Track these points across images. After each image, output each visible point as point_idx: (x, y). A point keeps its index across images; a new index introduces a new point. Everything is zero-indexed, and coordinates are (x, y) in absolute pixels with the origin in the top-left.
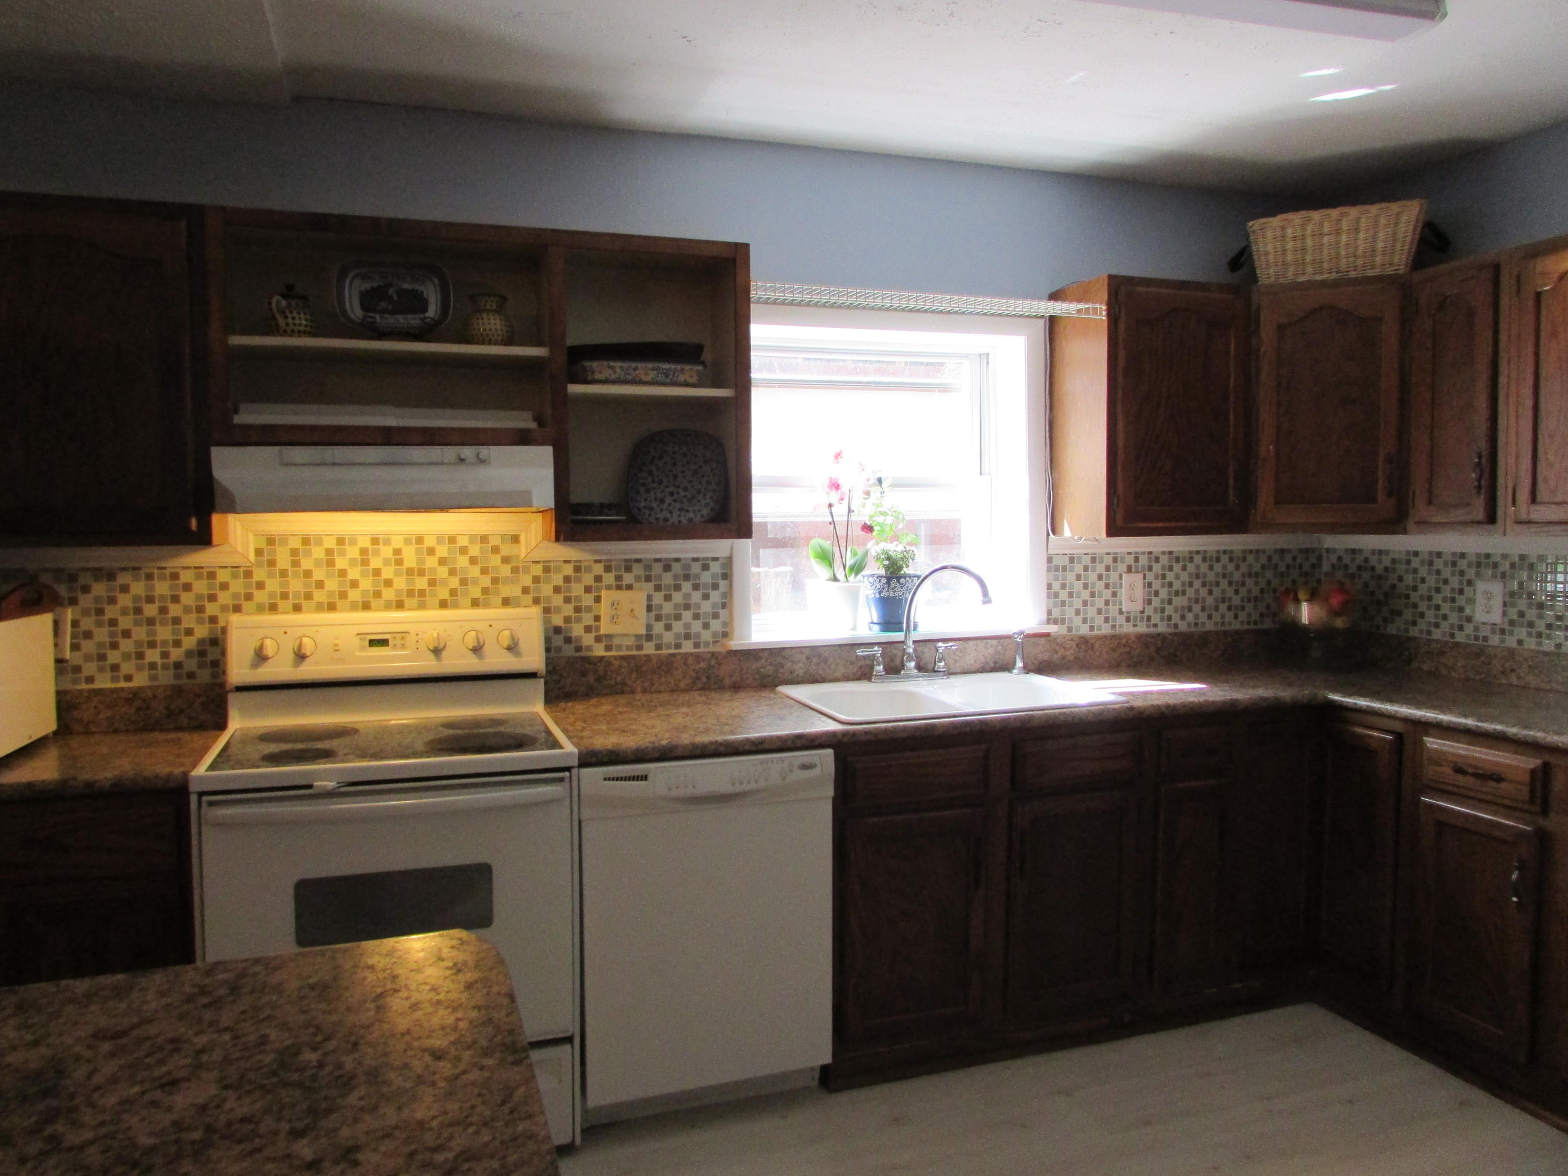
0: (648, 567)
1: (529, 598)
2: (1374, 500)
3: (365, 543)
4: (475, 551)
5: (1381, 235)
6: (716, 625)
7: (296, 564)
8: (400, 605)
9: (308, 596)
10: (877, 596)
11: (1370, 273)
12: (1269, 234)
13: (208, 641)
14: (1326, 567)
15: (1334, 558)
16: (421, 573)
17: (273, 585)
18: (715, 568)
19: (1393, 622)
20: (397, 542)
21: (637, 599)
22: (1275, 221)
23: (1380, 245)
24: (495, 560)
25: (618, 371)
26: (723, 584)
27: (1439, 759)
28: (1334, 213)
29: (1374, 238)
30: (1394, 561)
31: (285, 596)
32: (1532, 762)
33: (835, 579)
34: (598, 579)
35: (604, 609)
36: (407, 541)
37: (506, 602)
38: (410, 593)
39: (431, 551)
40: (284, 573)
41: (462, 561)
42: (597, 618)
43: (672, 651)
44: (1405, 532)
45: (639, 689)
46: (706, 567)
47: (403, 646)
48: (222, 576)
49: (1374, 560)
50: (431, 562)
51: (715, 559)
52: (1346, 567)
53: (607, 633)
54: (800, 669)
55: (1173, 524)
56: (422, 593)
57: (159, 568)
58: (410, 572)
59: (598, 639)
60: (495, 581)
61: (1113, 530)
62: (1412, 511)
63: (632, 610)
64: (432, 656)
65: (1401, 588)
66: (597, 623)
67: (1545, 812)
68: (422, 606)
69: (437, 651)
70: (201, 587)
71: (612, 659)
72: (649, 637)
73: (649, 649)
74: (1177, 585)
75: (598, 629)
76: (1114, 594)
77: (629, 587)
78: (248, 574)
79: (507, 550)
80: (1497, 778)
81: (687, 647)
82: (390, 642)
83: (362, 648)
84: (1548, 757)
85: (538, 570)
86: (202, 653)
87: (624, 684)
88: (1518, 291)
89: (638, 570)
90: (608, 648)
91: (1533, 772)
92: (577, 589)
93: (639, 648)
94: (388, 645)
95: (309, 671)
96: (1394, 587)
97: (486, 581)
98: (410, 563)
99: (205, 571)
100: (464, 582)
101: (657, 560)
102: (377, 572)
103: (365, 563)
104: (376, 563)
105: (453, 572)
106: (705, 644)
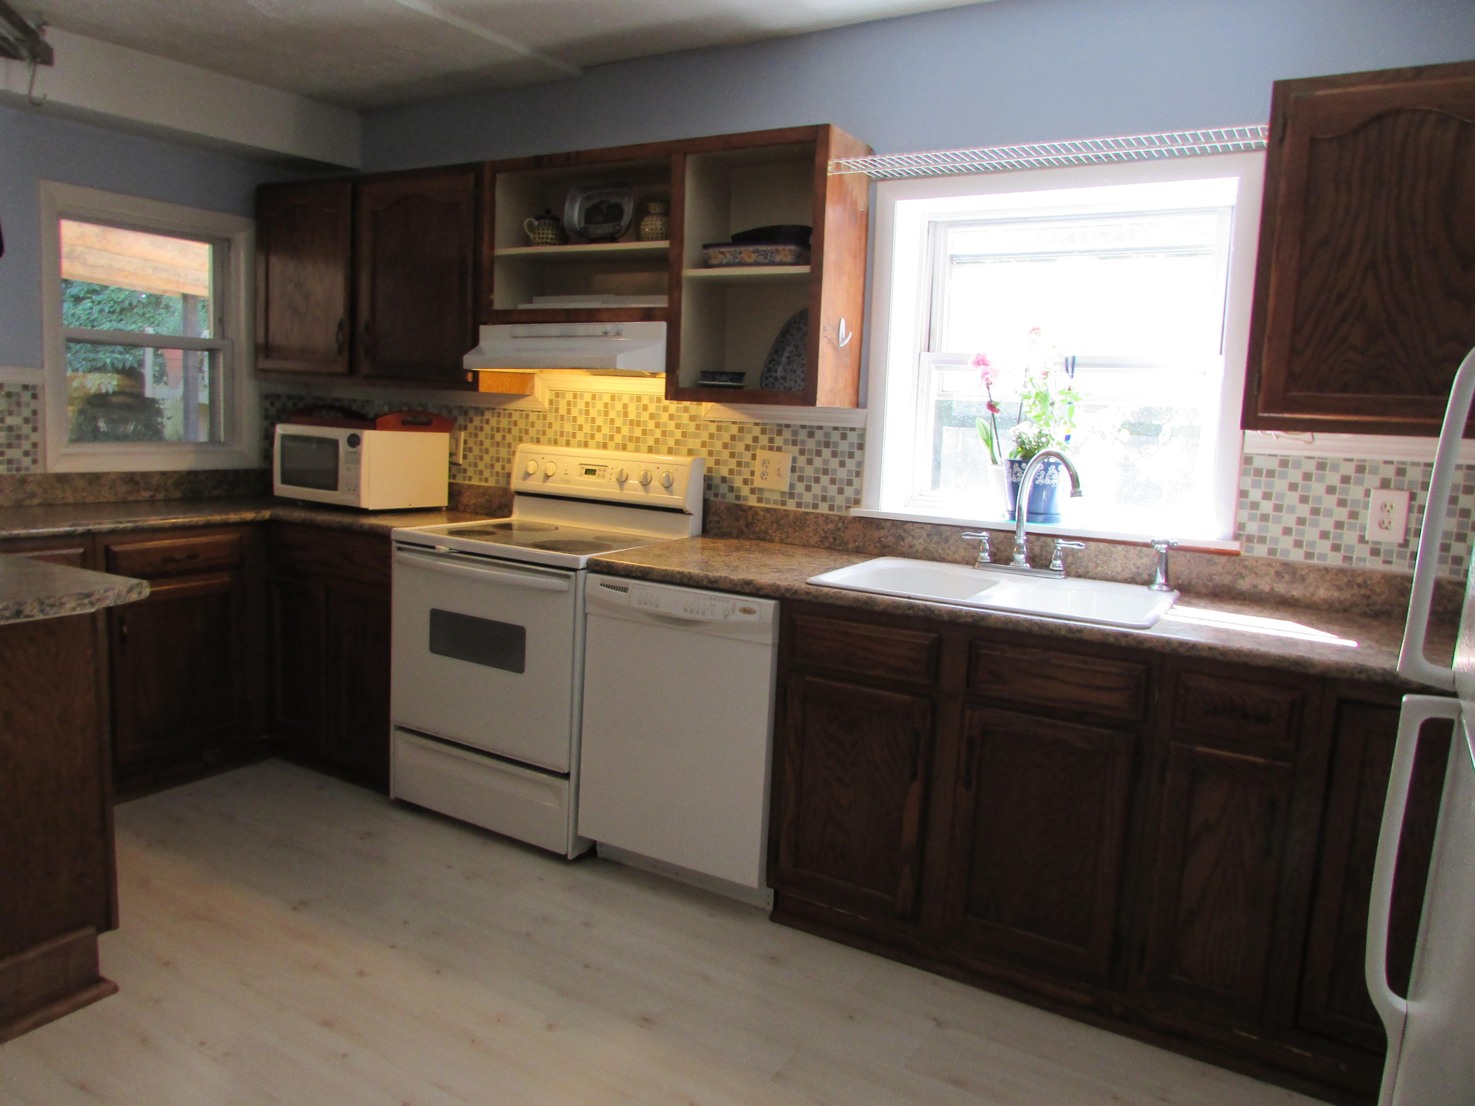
0: (795, 433)
1: (706, 451)
3: (607, 399)
6: (849, 492)
7: (569, 412)
8: (624, 448)
16: (638, 424)
17: (557, 426)
18: (852, 437)
20: (626, 400)
21: (782, 461)
24: (686, 418)
25: (728, 255)
26: (857, 453)
31: (562, 434)
33: (995, 462)
34: (756, 439)
35: (758, 466)
36: (631, 398)
37: (690, 452)
38: (631, 439)
39: (645, 408)
40: (562, 418)
42: (752, 473)
43: (810, 510)
45: (777, 539)
46: (844, 436)
47: (603, 476)
48: (533, 417)
51: (852, 429)
53: (759, 486)
54: (919, 545)
56: (638, 439)
58: (632, 422)
59: (753, 491)
60: (684, 435)
63: (779, 469)
64: (618, 486)
66: (752, 478)
68: (637, 450)
69: (621, 483)
70: (522, 424)
71: (758, 510)
72: (791, 495)
73: (791, 506)
75: (752, 481)
76: (1353, 515)
77: (779, 449)
78: (545, 417)
81: (823, 509)
82: (597, 472)
83: (581, 475)
85: (713, 428)
87: (766, 533)
89: (787, 434)
90: (760, 500)
92: (740, 447)
93: (784, 503)
94: (594, 474)
97: (678, 434)
98: (632, 416)
99: (524, 413)
100: (664, 433)
101: (803, 427)
102: (612, 421)
103: (606, 414)
104: (612, 414)
105: (657, 425)
106: (840, 508)
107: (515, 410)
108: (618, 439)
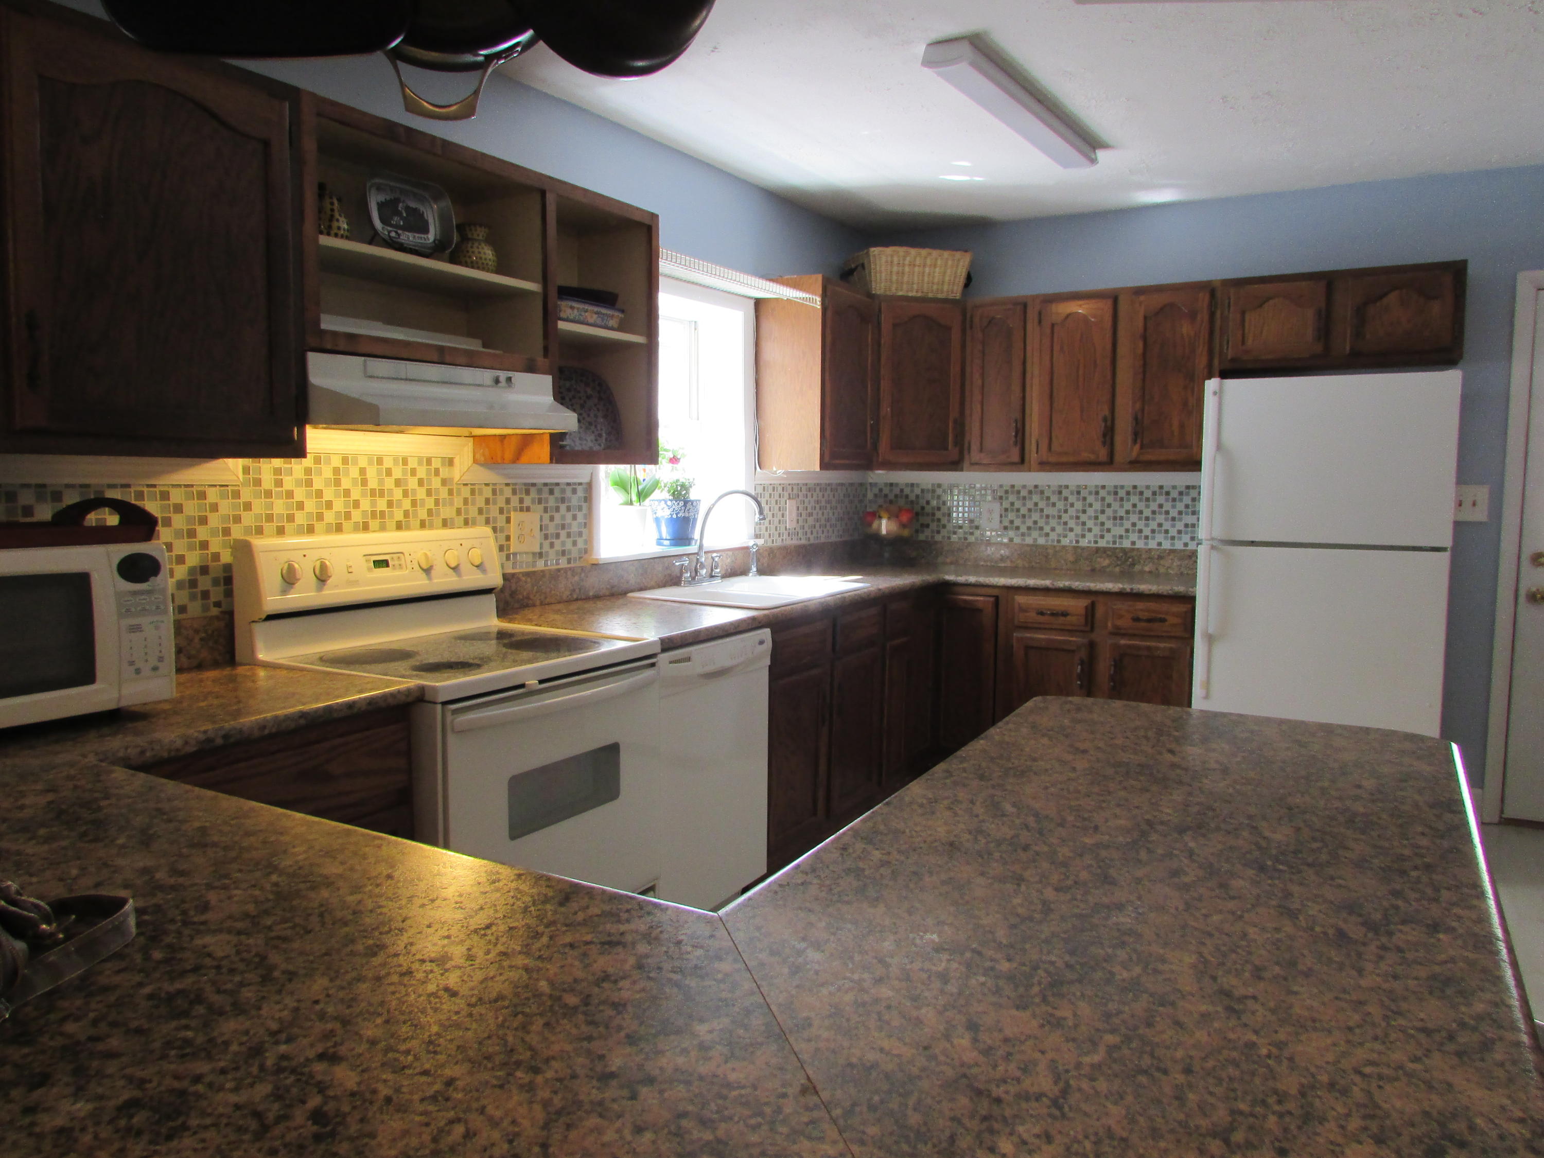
0: (540, 491)
1: (482, 519)
2: (946, 449)
3: (336, 462)
4: (422, 473)
5: (949, 271)
6: (581, 544)
7: (279, 483)
8: (366, 527)
9: (291, 518)
10: (675, 516)
11: (940, 296)
12: (884, 259)
13: (198, 569)
14: (870, 496)
15: (876, 490)
16: (382, 493)
17: (259, 506)
18: (580, 493)
19: (923, 532)
20: (363, 463)
21: (532, 519)
22: (889, 250)
23: (947, 279)
24: (436, 483)
25: (579, 311)
26: (585, 505)
27: (1023, 610)
28: (924, 252)
29: (945, 273)
30: (923, 491)
31: (270, 518)
32: (1083, 603)
33: (631, 503)
34: (508, 501)
35: (513, 530)
36: (370, 461)
37: (445, 524)
38: (374, 514)
39: (389, 472)
40: (268, 494)
41: (413, 483)
42: (508, 538)
43: (555, 567)
44: (962, 470)
45: (538, 603)
46: (574, 491)
47: (401, 567)
48: (213, 496)
49: (907, 491)
50: (389, 483)
51: (580, 484)
52: (886, 496)
53: (516, 551)
54: (632, 580)
55: (842, 462)
56: (382, 513)
57: (148, 486)
58: (373, 492)
59: (508, 557)
60: (437, 502)
61: (824, 465)
62: (966, 457)
63: (531, 530)
64: (424, 575)
65: (928, 509)
66: (508, 543)
67: (1092, 629)
68: (383, 528)
69: (428, 571)
70: (191, 508)
71: (521, 576)
72: (541, 555)
73: (540, 565)
74: (809, 510)
75: (509, 547)
76: (783, 516)
77: (528, 509)
78: (236, 495)
79: (444, 472)
80: (1064, 614)
81: (563, 564)
82: (390, 563)
83: (369, 570)
84: (1093, 598)
85: (466, 492)
86: (193, 583)
87: (528, 598)
88: (1040, 322)
89: (533, 493)
90: (514, 566)
91: (1086, 607)
92: (494, 511)
93: (534, 564)
94: (388, 566)
95: (332, 595)
96: (923, 508)
97: (430, 503)
98: (373, 484)
99: (194, 490)
100: (414, 503)
101: (545, 485)
102: (347, 493)
103: (338, 483)
104: (346, 483)
105: (405, 494)
106: (575, 559)
107: (173, 486)
108: (357, 516)
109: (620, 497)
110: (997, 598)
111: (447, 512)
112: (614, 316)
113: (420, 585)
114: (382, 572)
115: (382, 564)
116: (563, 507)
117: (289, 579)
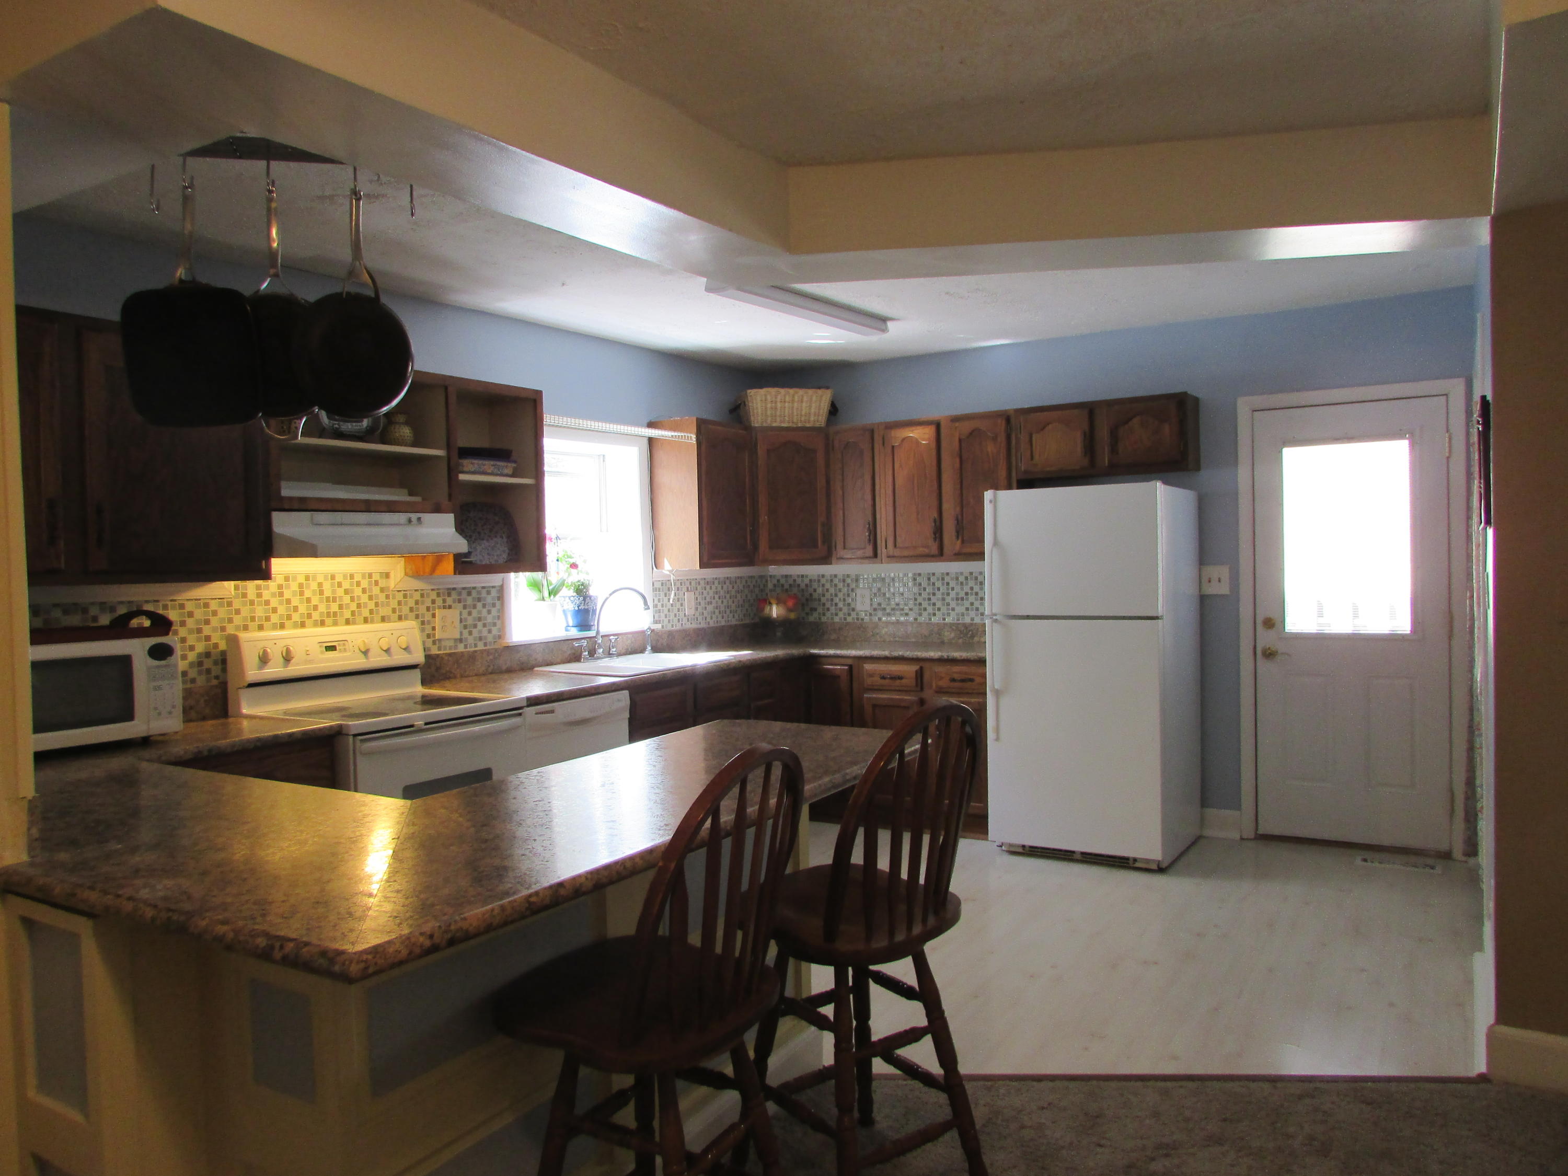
0: (460, 594)
1: (412, 615)
2: (816, 546)
3: (301, 579)
4: (365, 584)
5: (814, 405)
6: (495, 631)
7: (259, 595)
8: (323, 623)
9: (268, 619)
10: (577, 609)
11: (808, 425)
12: (759, 398)
13: (204, 654)
14: (770, 586)
15: (775, 581)
16: (334, 600)
17: (245, 611)
18: (494, 593)
19: (812, 615)
20: (320, 579)
21: (454, 615)
22: (763, 391)
23: (813, 411)
24: (376, 590)
25: (476, 466)
26: (498, 603)
27: (871, 675)
28: (792, 391)
29: (810, 407)
30: (811, 580)
31: (253, 619)
32: (914, 668)
33: (543, 599)
34: (433, 602)
35: (438, 622)
36: (326, 578)
37: (383, 619)
38: (328, 614)
39: (340, 585)
40: (252, 603)
41: (358, 591)
42: (434, 628)
43: (473, 649)
44: (831, 564)
45: (458, 676)
46: (489, 593)
47: (345, 650)
48: (214, 605)
49: (799, 581)
50: (340, 592)
51: (493, 587)
52: (783, 586)
53: (440, 638)
54: (540, 658)
55: (724, 561)
56: (335, 614)
57: (172, 600)
58: (328, 599)
59: (434, 643)
60: (377, 604)
61: (702, 565)
62: (834, 552)
63: (453, 622)
64: (362, 656)
65: (815, 596)
66: (433, 632)
67: (922, 689)
68: (335, 624)
69: (366, 653)
70: (199, 614)
71: (444, 656)
72: (461, 640)
73: (461, 648)
74: (708, 599)
75: (434, 635)
76: (682, 605)
77: (450, 607)
78: (230, 604)
79: (382, 583)
80: (900, 678)
81: (481, 647)
82: (338, 648)
83: (322, 653)
84: (921, 664)
85: (400, 596)
86: (200, 664)
87: (451, 672)
88: (883, 445)
89: (454, 595)
90: (439, 649)
91: (916, 672)
92: (422, 610)
93: (456, 647)
94: (336, 650)
95: (295, 669)
96: (811, 595)
97: (371, 605)
98: (328, 593)
99: (202, 602)
100: (359, 606)
101: (464, 588)
102: (309, 600)
103: (302, 593)
104: (308, 594)
105: (352, 599)
106: (490, 643)
107: (188, 600)
108: (316, 616)
109: (535, 595)
110: (851, 667)
111: (385, 611)
112: (509, 467)
113: (360, 663)
114: (331, 654)
115: (332, 648)
116: (479, 605)
117: (264, 660)
